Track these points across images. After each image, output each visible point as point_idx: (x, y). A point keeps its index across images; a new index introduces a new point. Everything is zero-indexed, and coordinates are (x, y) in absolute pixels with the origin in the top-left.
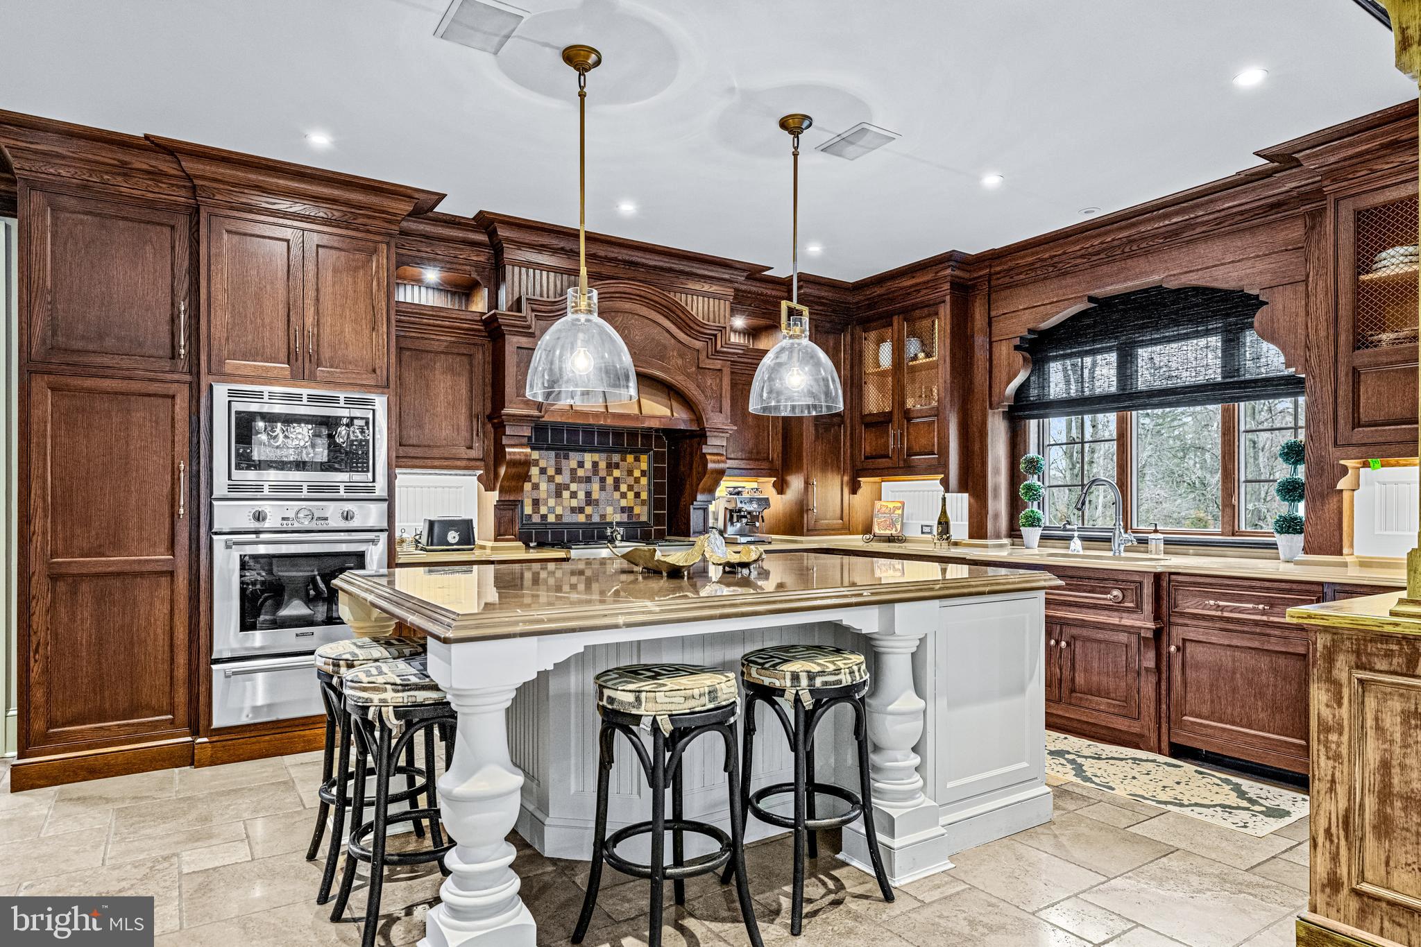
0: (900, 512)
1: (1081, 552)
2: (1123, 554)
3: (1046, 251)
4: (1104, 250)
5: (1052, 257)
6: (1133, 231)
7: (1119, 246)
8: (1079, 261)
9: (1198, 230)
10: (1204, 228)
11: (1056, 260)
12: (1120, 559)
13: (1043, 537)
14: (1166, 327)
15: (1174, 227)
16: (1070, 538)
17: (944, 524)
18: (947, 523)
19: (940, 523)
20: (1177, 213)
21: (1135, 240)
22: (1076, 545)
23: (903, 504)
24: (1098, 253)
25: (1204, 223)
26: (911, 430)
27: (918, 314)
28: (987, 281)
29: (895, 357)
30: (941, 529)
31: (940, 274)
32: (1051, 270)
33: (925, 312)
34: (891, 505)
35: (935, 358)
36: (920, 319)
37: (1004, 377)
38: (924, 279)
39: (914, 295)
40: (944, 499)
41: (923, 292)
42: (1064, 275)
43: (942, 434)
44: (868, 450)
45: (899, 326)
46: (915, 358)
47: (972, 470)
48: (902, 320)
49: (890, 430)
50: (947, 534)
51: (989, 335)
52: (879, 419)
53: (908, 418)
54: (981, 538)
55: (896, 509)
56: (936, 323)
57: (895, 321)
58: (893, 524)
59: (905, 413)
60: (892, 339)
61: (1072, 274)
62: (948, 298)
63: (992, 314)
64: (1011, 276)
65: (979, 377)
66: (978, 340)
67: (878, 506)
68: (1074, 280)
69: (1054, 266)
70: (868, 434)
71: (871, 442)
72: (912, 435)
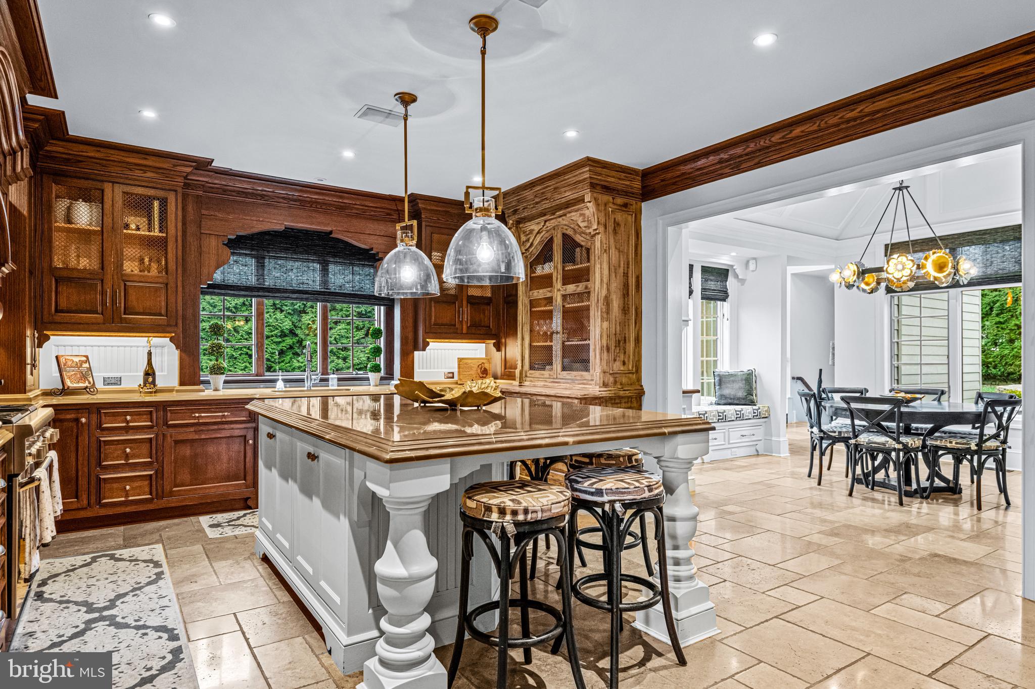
0: (87, 365)
1: (284, 389)
2: (312, 388)
3: (261, 185)
4: (299, 200)
5: (262, 190)
6: (321, 197)
7: (309, 202)
8: (281, 200)
9: (354, 211)
10: (357, 211)
11: (264, 193)
12: (311, 390)
13: (226, 382)
14: (301, 253)
15: (342, 204)
16: (275, 381)
17: (150, 373)
18: (154, 374)
19: (147, 374)
21: (319, 203)
22: (280, 385)
23: (87, 357)
24: (295, 201)
25: (358, 209)
26: (131, 291)
27: (140, 191)
28: (202, 186)
29: (108, 220)
30: (150, 379)
31: (179, 168)
32: (259, 198)
33: (151, 192)
34: (76, 359)
35: (156, 233)
36: (141, 195)
37: (213, 263)
38: (157, 165)
39: (138, 173)
40: (150, 354)
41: (149, 174)
42: (268, 205)
43: (172, 299)
44: (63, 304)
45: (115, 194)
46: (127, 226)
47: (184, 331)
48: (119, 190)
49: (99, 288)
50: (154, 383)
51: (200, 227)
52: (81, 275)
53: (124, 281)
54: (194, 384)
55: (82, 362)
56: (156, 204)
57: (108, 187)
58: (84, 377)
59: (122, 275)
60: (102, 203)
61: (276, 207)
62: (180, 190)
63: (204, 212)
64: (225, 191)
65: (192, 257)
66: (192, 229)
67: (62, 360)
68: (276, 211)
69: (262, 196)
70: (63, 288)
71: (69, 296)
72: (133, 297)
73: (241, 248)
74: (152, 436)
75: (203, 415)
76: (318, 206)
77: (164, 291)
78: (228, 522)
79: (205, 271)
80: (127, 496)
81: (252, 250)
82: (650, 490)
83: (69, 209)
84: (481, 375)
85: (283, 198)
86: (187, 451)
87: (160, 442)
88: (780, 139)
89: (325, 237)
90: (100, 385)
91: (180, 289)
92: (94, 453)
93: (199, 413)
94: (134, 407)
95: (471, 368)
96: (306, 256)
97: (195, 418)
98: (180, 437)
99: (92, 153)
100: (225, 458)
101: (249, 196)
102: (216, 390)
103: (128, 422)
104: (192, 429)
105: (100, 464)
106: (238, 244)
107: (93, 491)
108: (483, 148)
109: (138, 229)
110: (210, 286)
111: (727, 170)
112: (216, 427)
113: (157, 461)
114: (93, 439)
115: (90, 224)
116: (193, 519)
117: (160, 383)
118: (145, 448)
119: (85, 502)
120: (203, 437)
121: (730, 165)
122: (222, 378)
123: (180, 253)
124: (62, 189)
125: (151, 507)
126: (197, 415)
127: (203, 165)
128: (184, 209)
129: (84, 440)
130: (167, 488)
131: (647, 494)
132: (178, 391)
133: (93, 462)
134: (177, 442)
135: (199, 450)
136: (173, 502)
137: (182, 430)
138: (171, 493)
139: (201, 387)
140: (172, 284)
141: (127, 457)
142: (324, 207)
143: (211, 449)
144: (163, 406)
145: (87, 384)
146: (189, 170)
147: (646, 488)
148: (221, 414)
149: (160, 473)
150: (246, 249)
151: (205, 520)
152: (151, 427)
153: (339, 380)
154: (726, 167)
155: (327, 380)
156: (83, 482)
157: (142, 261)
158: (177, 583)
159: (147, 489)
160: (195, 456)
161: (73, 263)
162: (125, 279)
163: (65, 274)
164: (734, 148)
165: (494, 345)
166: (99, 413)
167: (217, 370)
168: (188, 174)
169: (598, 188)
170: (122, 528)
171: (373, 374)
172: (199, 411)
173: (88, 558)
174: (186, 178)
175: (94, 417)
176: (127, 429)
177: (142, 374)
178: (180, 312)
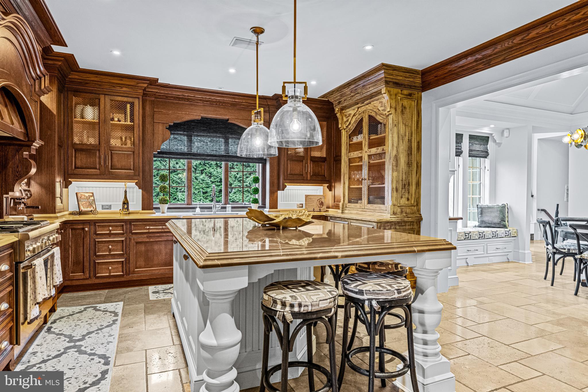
0: (92, 198)
1: (200, 213)
2: (217, 213)
3: (187, 93)
4: (209, 101)
5: (188, 96)
6: (222, 99)
7: (215, 102)
9: (242, 106)
10: (244, 107)
11: (189, 97)
12: (215, 214)
13: (169, 208)
15: (235, 102)
16: (195, 208)
17: (126, 203)
18: (128, 203)
19: (124, 203)
20: (238, 99)
21: (221, 102)
22: (198, 210)
23: (93, 193)
24: (207, 101)
25: (244, 105)
26: (115, 156)
27: (119, 98)
28: (154, 95)
29: (102, 116)
30: (126, 206)
31: (140, 85)
32: (186, 100)
33: (125, 99)
34: (87, 195)
35: (129, 123)
36: (120, 101)
37: (160, 139)
38: (128, 83)
39: (118, 89)
40: (126, 192)
41: (124, 89)
42: (191, 105)
43: (137, 161)
44: (79, 164)
45: (106, 101)
46: (112, 119)
47: (144, 178)
48: (108, 98)
49: (98, 154)
50: (128, 208)
51: (153, 119)
52: (88, 148)
53: (111, 150)
54: (150, 210)
55: (90, 196)
56: (128, 106)
57: (102, 97)
58: (91, 205)
59: (110, 147)
60: (99, 107)
61: (195, 105)
62: (141, 97)
63: (155, 110)
64: (167, 97)
65: (148, 136)
66: (148, 120)
67: (79, 195)
68: (196, 108)
69: (188, 100)
70: (78, 155)
71: (82, 160)
72: (115, 159)
73: (178, 131)
74: (124, 239)
75: (151, 227)
76: (221, 104)
77: (132, 156)
78: (163, 291)
79: (156, 144)
80: (110, 273)
81: (184, 131)
82: (399, 293)
83: (82, 110)
84: (319, 206)
85: (200, 100)
86: (143, 248)
87: (128, 242)
88: (520, 40)
89: (225, 122)
90: (99, 209)
91: (141, 154)
92: (92, 247)
93: (149, 226)
94: (114, 222)
95: (313, 201)
96: (215, 135)
97: (147, 229)
98: (140, 240)
99: (93, 78)
100: (164, 252)
101: (180, 100)
102: (163, 213)
103: (110, 231)
104: (145, 236)
105: (95, 254)
106: (175, 128)
107: (92, 269)
108: (295, 56)
109: (119, 121)
110: (159, 153)
111: (481, 66)
112: (159, 235)
113: (126, 254)
114: (92, 240)
115: (94, 119)
116: (145, 287)
117: (131, 209)
118: (119, 246)
119: (88, 275)
120: (151, 240)
121: (483, 62)
122: (167, 206)
123: (141, 134)
124: (80, 100)
125: (123, 279)
126: (148, 227)
127: (153, 82)
128: (144, 108)
129: (87, 240)
130: (132, 269)
131: (396, 296)
132: (141, 213)
133: (92, 252)
134: (137, 243)
135: (149, 248)
136: (134, 277)
137: (140, 236)
138: (134, 272)
139: (154, 211)
140: (136, 152)
141: (110, 250)
142: (223, 105)
143: (156, 247)
144: (130, 222)
145: (92, 209)
146: (146, 85)
147: (396, 291)
148: (161, 227)
149: (128, 260)
150: (181, 131)
151: (151, 288)
152: (123, 234)
153: (232, 208)
154: (480, 64)
155: (225, 208)
156: (87, 264)
157: (121, 138)
158: (122, 328)
159: (121, 269)
160: (147, 251)
161: (85, 141)
162: (111, 149)
163: (79, 147)
164: (486, 50)
165: (328, 187)
166: (95, 225)
167: (163, 202)
168: (145, 88)
169: (391, 84)
170: (107, 291)
171: (254, 204)
172: (149, 225)
173: (82, 308)
174: (144, 90)
175: (92, 227)
176: (110, 235)
177: (122, 203)
178: (141, 168)
